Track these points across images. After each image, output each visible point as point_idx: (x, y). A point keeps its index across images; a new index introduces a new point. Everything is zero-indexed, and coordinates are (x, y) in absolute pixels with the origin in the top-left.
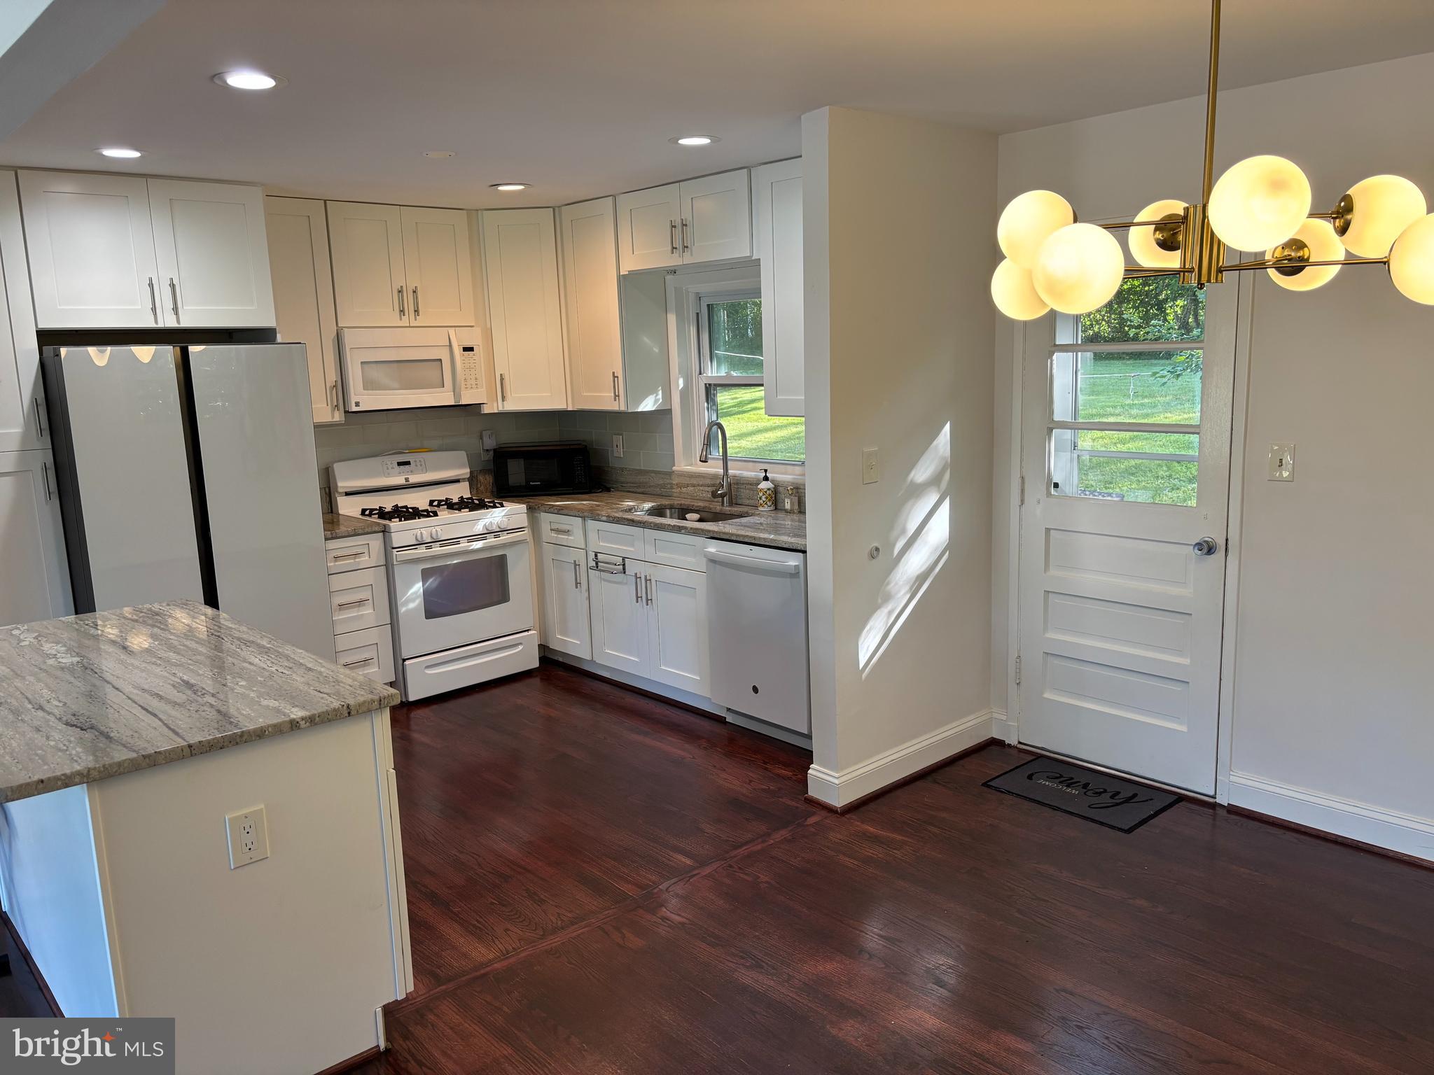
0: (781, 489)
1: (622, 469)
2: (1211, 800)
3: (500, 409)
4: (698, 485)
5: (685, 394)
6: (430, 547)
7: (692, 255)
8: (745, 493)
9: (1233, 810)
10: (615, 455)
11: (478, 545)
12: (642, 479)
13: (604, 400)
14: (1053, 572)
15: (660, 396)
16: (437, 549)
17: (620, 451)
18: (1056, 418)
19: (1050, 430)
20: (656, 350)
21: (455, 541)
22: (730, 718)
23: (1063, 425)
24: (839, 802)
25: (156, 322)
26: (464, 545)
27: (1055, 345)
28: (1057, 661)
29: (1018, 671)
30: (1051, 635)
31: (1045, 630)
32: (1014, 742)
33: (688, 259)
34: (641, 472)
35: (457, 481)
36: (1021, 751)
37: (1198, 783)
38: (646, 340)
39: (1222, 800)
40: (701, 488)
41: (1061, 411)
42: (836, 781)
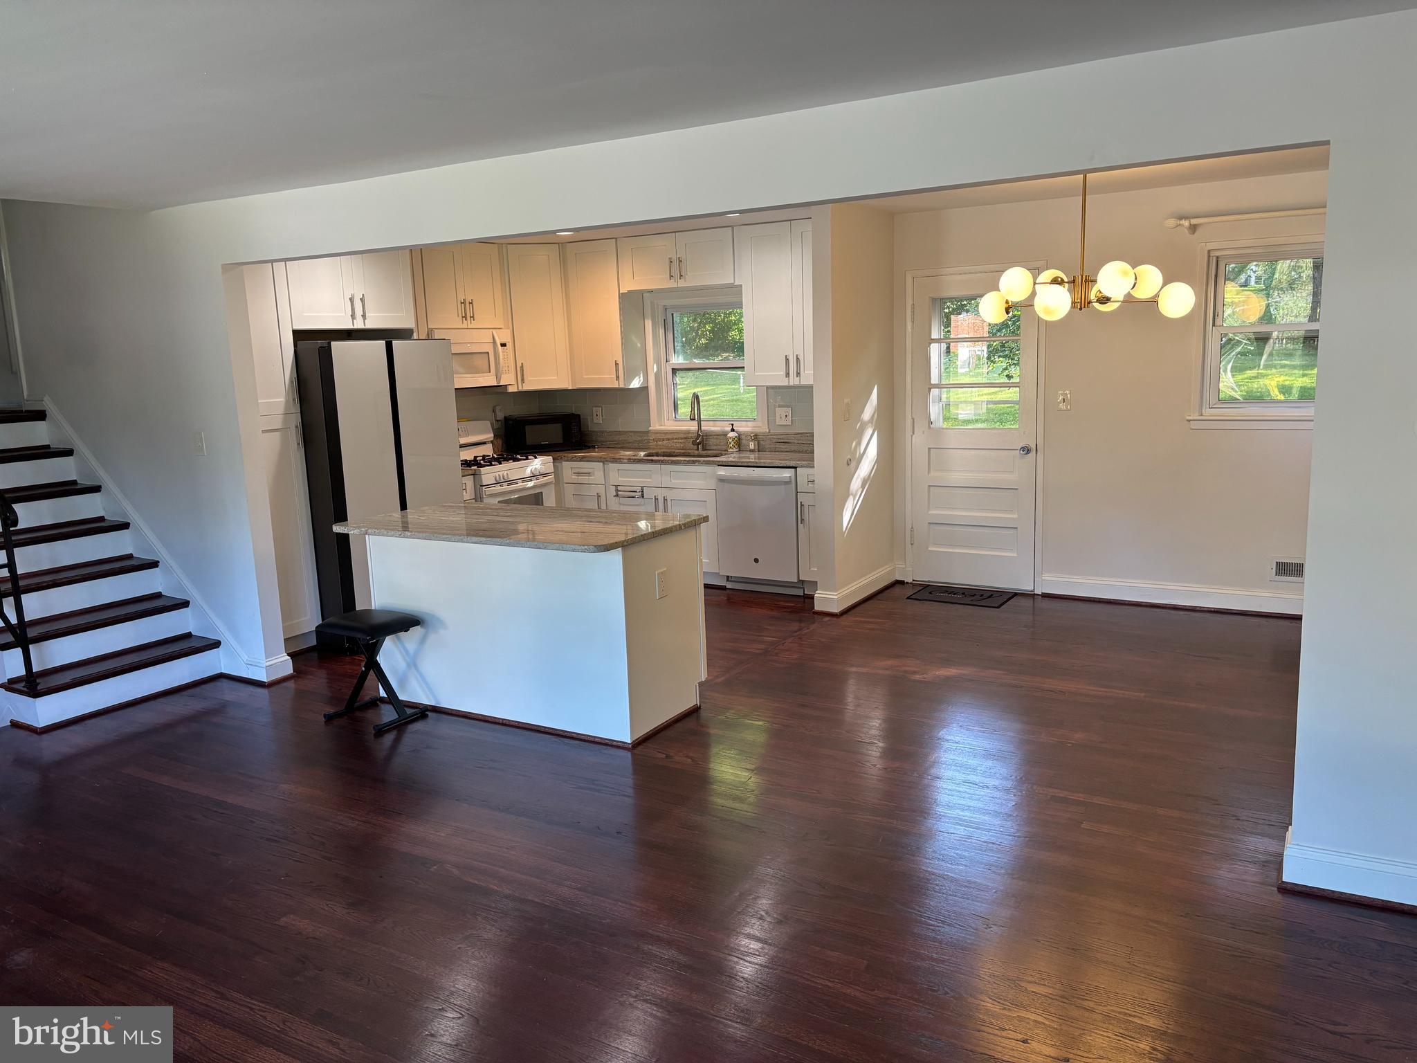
0: (743, 437)
1: (602, 432)
2: (1032, 593)
3: (520, 388)
4: (673, 439)
5: (658, 376)
6: (502, 486)
7: (685, 281)
8: (712, 441)
9: (1045, 596)
10: (595, 422)
11: (530, 484)
12: (621, 438)
13: (606, 380)
14: (933, 474)
15: (642, 378)
16: (506, 487)
17: (598, 419)
18: (933, 382)
19: (930, 389)
20: (639, 345)
21: (514, 482)
22: (729, 586)
23: (936, 386)
24: (836, 609)
25: (353, 325)
26: (520, 485)
27: (932, 339)
28: (937, 527)
29: (912, 536)
30: (931, 512)
31: (929, 509)
32: (910, 580)
33: (682, 284)
34: (620, 433)
35: (484, 443)
36: (914, 585)
37: (1026, 586)
38: (634, 338)
39: (1038, 591)
40: (676, 441)
41: (934, 380)
42: (836, 597)
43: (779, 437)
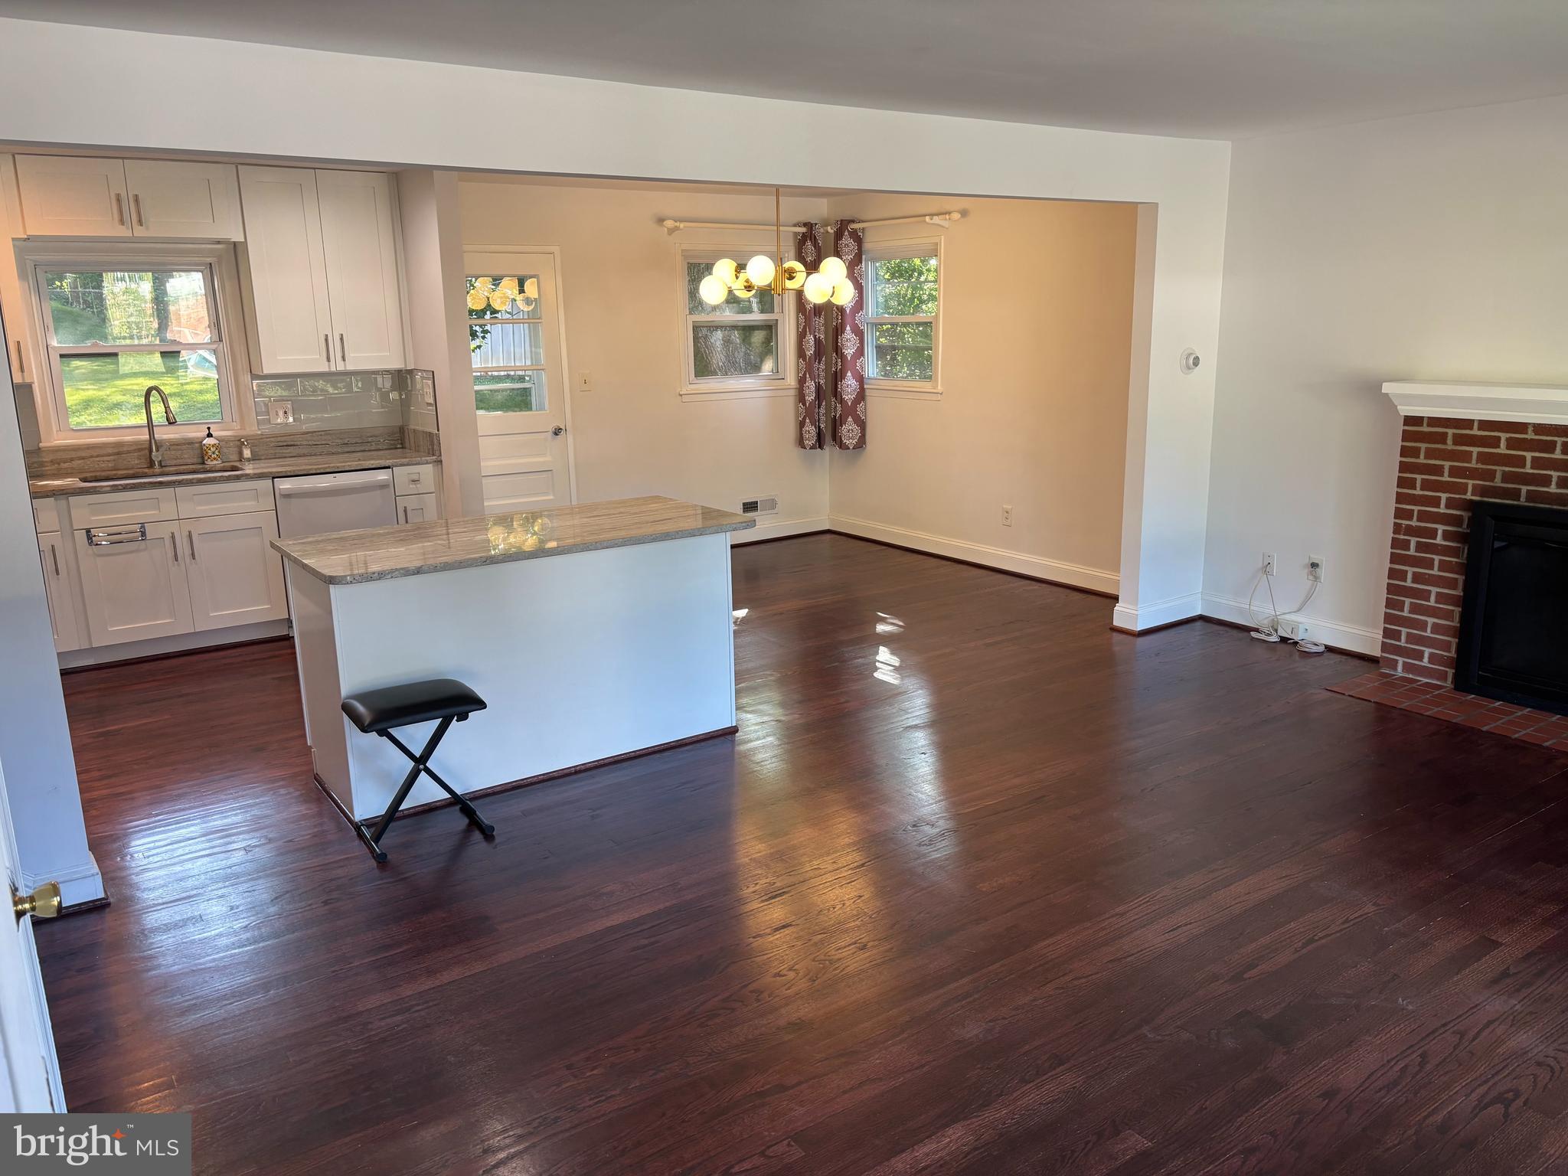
33: (139, 232)
43: (279, 439)
